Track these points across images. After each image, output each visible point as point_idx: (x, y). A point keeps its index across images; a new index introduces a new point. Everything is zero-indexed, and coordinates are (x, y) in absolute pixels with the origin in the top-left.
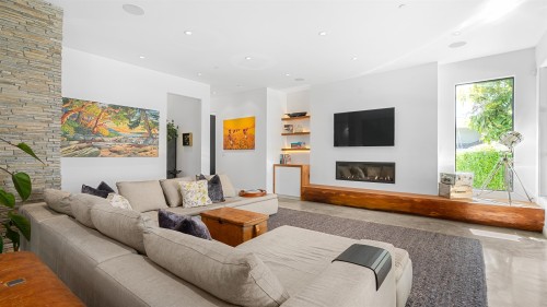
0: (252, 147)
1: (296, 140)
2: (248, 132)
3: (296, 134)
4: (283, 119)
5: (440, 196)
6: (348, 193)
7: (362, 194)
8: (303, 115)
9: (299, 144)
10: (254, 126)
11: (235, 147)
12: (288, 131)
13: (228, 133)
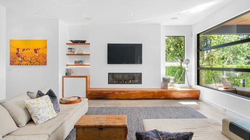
0: (45, 63)
1: (78, 59)
2: (40, 51)
3: (78, 54)
4: (67, 44)
5: (162, 88)
6: (120, 92)
7: (128, 91)
8: (83, 42)
9: (81, 62)
10: (46, 47)
11: (24, 63)
12: (71, 53)
13: (16, 51)
